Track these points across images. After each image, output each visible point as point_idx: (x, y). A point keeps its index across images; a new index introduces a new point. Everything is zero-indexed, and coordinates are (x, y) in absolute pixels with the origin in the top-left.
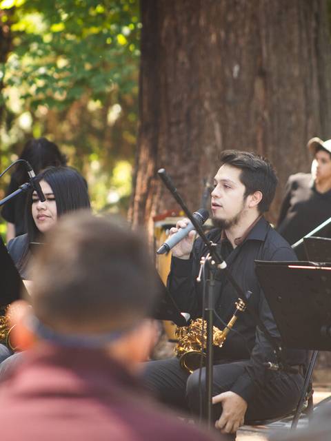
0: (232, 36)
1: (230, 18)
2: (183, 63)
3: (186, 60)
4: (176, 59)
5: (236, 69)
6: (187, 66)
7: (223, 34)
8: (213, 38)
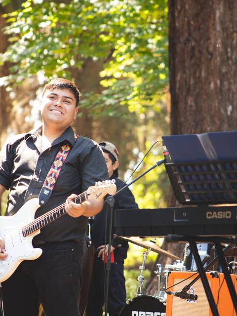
0: (226, 83)
1: (224, 70)
2: (191, 106)
3: (193, 104)
4: (186, 103)
5: (230, 108)
6: (194, 108)
7: (218, 82)
8: (212, 85)
